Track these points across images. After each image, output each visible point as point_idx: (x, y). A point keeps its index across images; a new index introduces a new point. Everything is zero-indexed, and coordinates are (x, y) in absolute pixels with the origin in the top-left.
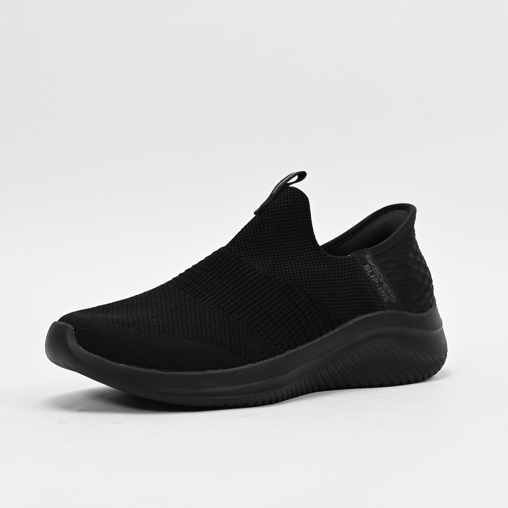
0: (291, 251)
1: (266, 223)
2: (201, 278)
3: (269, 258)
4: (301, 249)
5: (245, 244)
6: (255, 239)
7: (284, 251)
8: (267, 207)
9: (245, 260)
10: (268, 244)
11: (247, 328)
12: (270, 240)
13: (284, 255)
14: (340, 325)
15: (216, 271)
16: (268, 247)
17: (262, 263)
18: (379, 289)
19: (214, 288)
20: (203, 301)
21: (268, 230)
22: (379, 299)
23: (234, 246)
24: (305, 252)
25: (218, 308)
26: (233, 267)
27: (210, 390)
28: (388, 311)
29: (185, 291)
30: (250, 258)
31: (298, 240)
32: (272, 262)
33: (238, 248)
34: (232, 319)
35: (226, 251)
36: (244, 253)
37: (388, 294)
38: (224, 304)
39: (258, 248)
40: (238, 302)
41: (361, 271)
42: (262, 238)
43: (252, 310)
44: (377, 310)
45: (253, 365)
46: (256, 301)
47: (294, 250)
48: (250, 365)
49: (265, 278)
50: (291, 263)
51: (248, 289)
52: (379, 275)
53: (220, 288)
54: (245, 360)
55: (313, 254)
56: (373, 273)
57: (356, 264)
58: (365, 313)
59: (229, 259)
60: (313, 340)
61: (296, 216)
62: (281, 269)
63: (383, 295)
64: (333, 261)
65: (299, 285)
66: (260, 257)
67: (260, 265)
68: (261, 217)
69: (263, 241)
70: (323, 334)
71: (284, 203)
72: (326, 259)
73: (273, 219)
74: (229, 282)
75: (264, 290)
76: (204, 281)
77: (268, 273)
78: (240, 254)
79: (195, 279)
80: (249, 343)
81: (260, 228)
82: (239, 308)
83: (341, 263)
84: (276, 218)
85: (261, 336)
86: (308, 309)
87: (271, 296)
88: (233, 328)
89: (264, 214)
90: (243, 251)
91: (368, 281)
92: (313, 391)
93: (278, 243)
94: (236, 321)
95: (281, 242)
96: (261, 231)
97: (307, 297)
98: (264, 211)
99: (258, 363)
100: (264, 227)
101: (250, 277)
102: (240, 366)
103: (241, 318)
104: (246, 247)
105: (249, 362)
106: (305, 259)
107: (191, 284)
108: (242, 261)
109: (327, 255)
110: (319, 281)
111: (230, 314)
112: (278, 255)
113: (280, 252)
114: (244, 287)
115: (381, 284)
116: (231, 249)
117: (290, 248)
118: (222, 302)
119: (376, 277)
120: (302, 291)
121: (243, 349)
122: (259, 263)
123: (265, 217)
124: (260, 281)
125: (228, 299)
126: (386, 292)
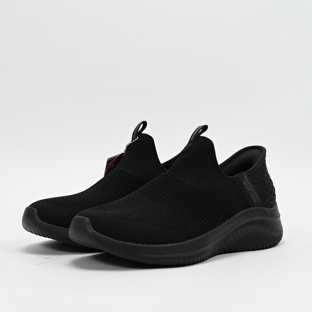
0: (205, 173)
1: (191, 157)
2: (156, 190)
3: (194, 177)
4: (211, 172)
5: (179, 170)
6: (185, 166)
7: (202, 173)
8: (190, 148)
9: (180, 179)
10: (192, 169)
11: (186, 219)
12: (193, 167)
13: (202, 175)
14: (233, 216)
15: (164, 186)
16: (193, 171)
17: (190, 180)
18: (251, 195)
19: (164, 195)
20: (159, 203)
21: (192, 161)
22: (252, 201)
23: (173, 171)
24: (214, 173)
25: (169, 207)
26: (174, 183)
27: (170, 256)
28: (256, 208)
29: (147, 197)
30: (183, 178)
31: (209, 166)
32: (196, 179)
33: (176, 172)
34: (178, 214)
35: (168, 174)
36: (179, 175)
37: (256, 198)
38: (171, 205)
39: (186, 172)
40: (179, 204)
41: (242, 185)
42: (189, 166)
43: (188, 208)
44: (251, 207)
45: (192, 240)
46: (189, 203)
47: (207, 172)
48: (190, 240)
49: (193, 189)
50: (206, 180)
51: (184, 196)
52: (251, 187)
53: (168, 196)
54: (187, 237)
55: (218, 174)
56: (248, 186)
57: (239, 181)
58: (245, 209)
59: (171, 179)
60: (220, 225)
61: (207, 153)
62: (201, 184)
63: (253, 198)
64: (228, 179)
65: (212, 193)
66: (188, 177)
67: (189, 182)
68: (187, 154)
69: (189, 168)
70: (225, 221)
71: (200, 146)
72: (225, 177)
73: (194, 155)
74: (172, 192)
75: (193, 196)
76: (158, 191)
77: (194, 186)
78: (177, 176)
79: (152, 190)
80: (189, 228)
81: (187, 160)
82: (180, 207)
83: (232, 180)
84: (196, 154)
85: (194, 223)
86: (217, 207)
87: (197, 200)
88: (179, 219)
89: (189, 152)
90: (178, 174)
91: (246, 191)
92: (218, 254)
93: (198, 168)
94: (180, 215)
95: (200, 168)
96: (188, 162)
97: (217, 200)
98: (188, 150)
99: (194, 239)
100: (189, 160)
101: (184, 189)
102: (185, 241)
103: (182, 213)
104: (180, 171)
105: (190, 239)
106: (214, 178)
107: (150, 194)
108: (179, 179)
109: (225, 175)
110: (222, 191)
111: (176, 210)
112: (198, 175)
113: (200, 173)
114: (181, 195)
115: (252, 192)
116: (171, 173)
117: (205, 171)
118: (170, 204)
119: (250, 188)
120: (213, 196)
121: (186, 231)
122: (188, 180)
123: (189, 154)
124: (190, 191)
125: (173, 202)
126: (255, 197)
